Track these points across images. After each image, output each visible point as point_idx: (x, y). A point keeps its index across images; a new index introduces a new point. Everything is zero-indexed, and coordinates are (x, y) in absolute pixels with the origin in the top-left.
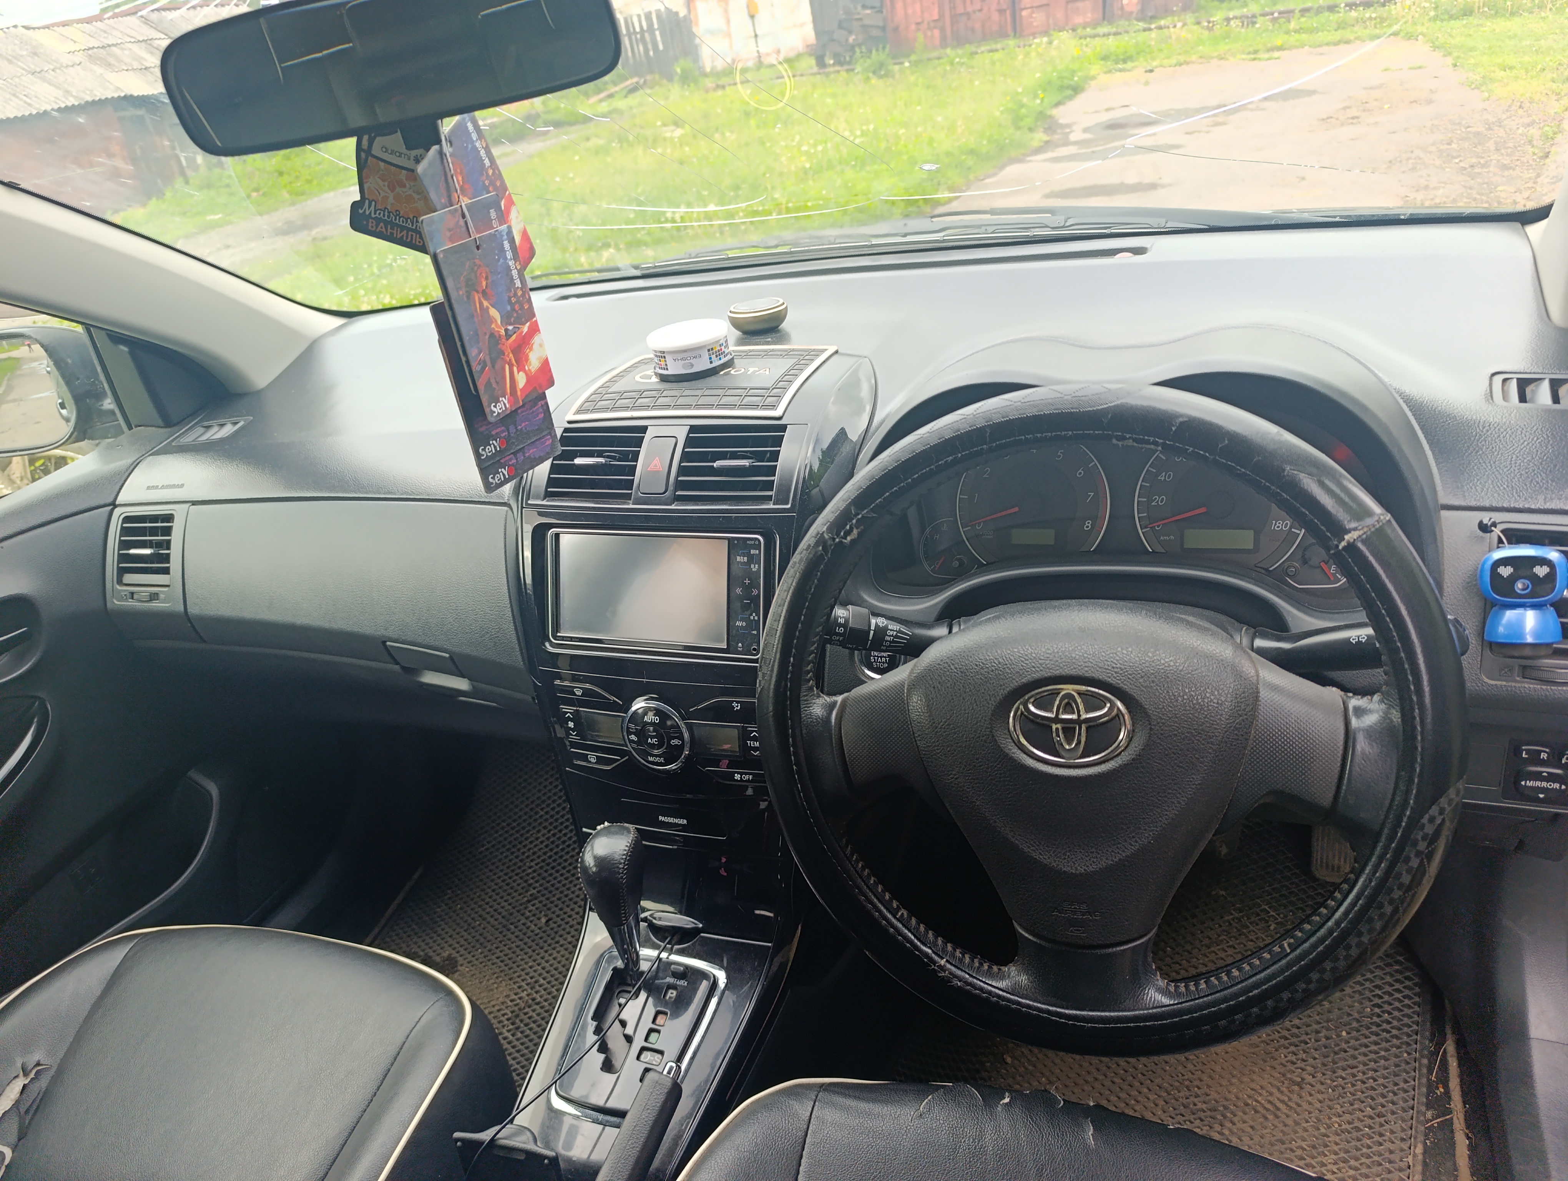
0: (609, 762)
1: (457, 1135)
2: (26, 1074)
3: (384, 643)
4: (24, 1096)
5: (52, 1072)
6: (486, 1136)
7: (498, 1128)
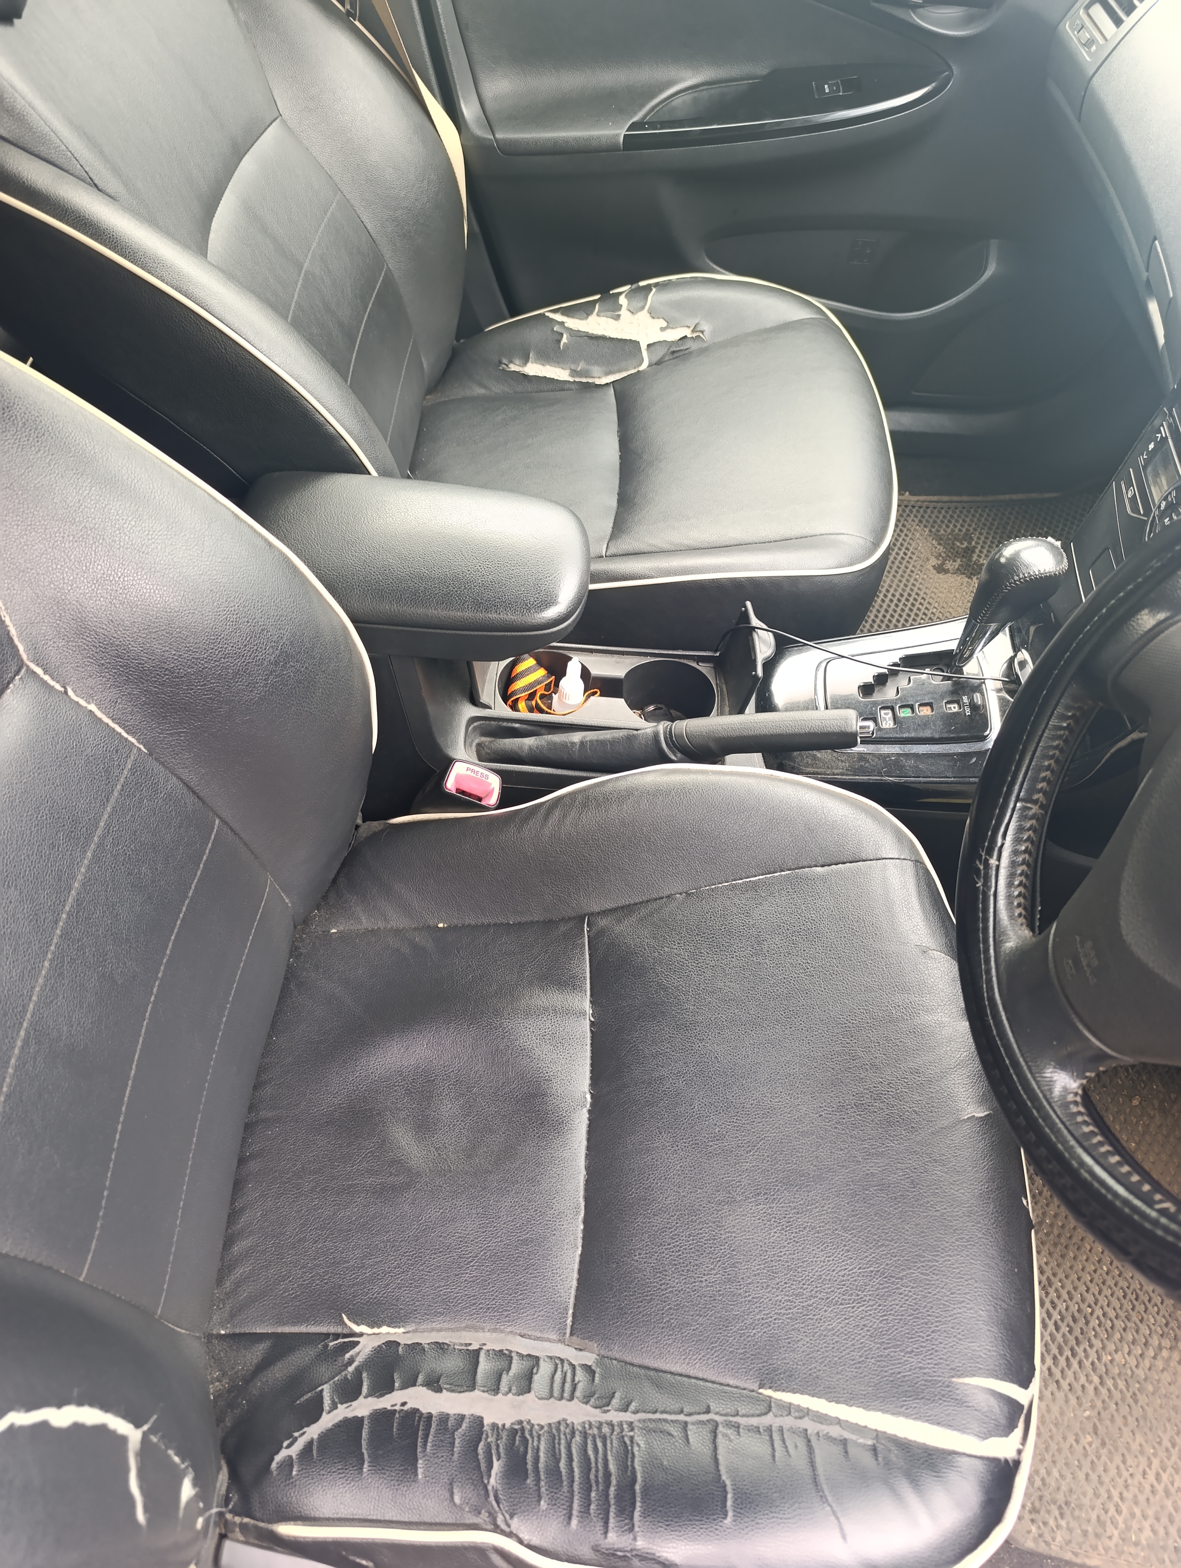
0: (1135, 509)
1: (748, 604)
2: (693, 331)
3: (1155, 239)
4: (680, 342)
5: (705, 345)
6: (755, 622)
7: (765, 627)
